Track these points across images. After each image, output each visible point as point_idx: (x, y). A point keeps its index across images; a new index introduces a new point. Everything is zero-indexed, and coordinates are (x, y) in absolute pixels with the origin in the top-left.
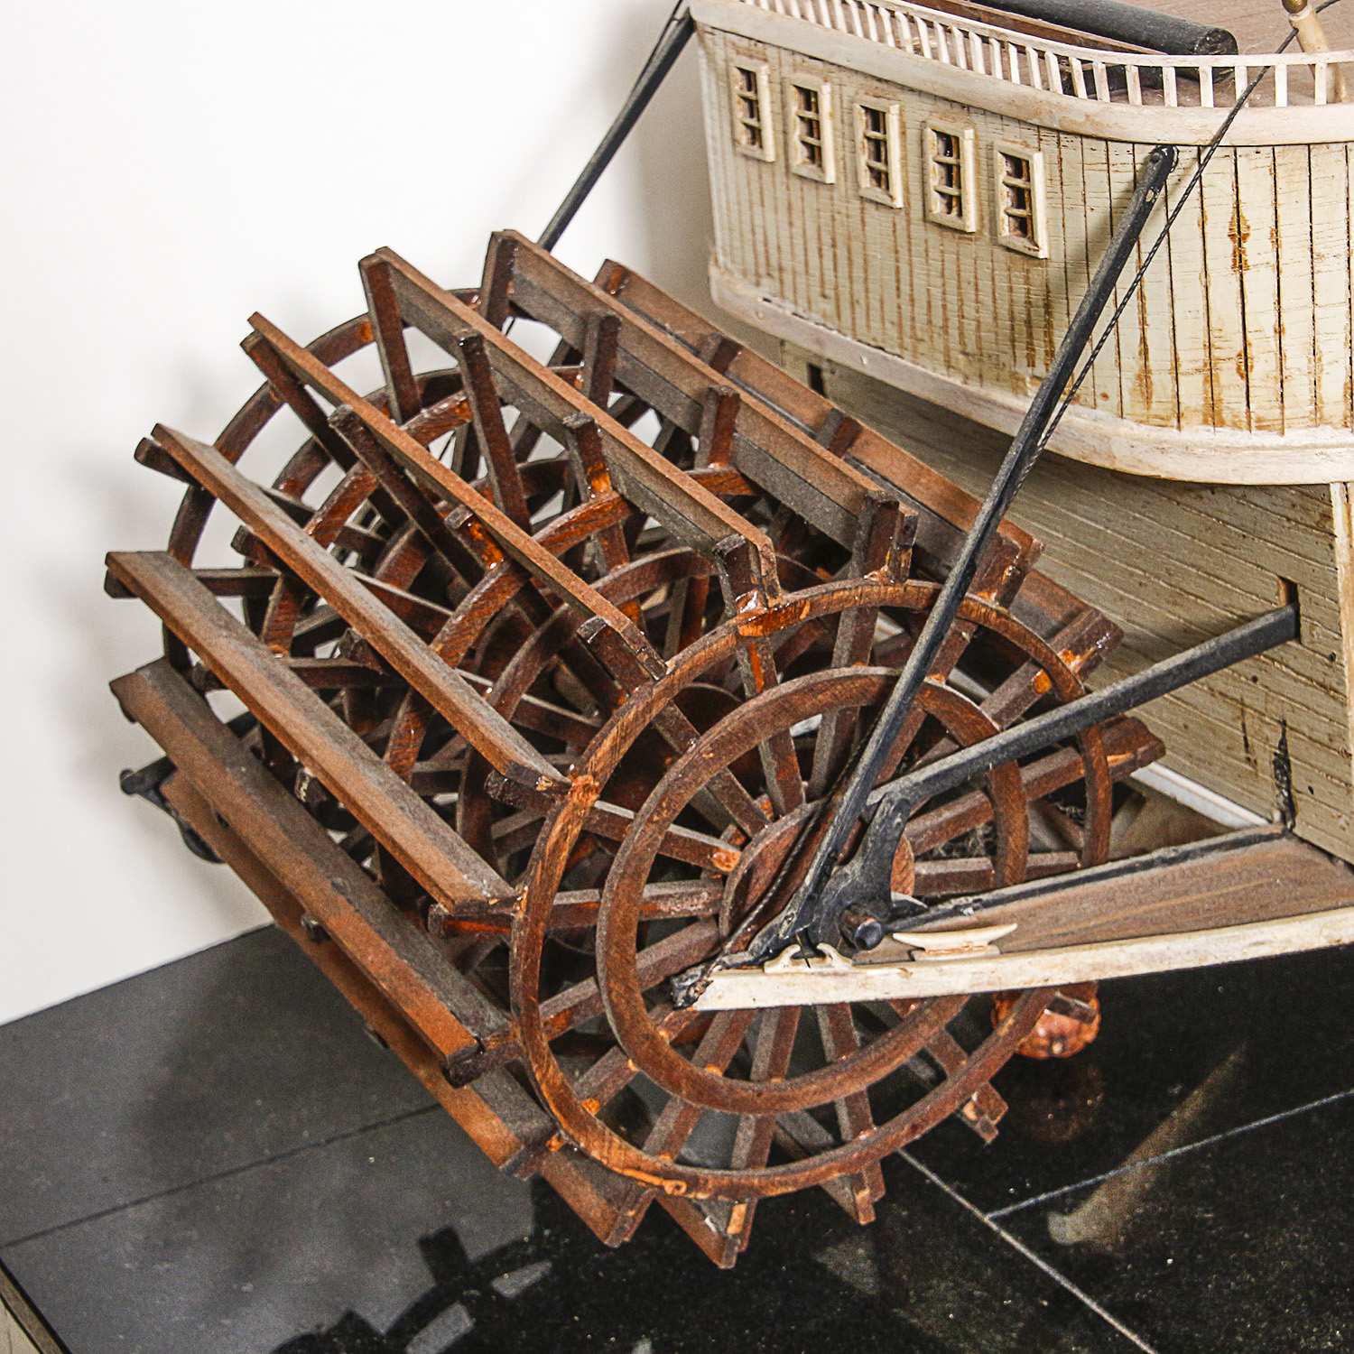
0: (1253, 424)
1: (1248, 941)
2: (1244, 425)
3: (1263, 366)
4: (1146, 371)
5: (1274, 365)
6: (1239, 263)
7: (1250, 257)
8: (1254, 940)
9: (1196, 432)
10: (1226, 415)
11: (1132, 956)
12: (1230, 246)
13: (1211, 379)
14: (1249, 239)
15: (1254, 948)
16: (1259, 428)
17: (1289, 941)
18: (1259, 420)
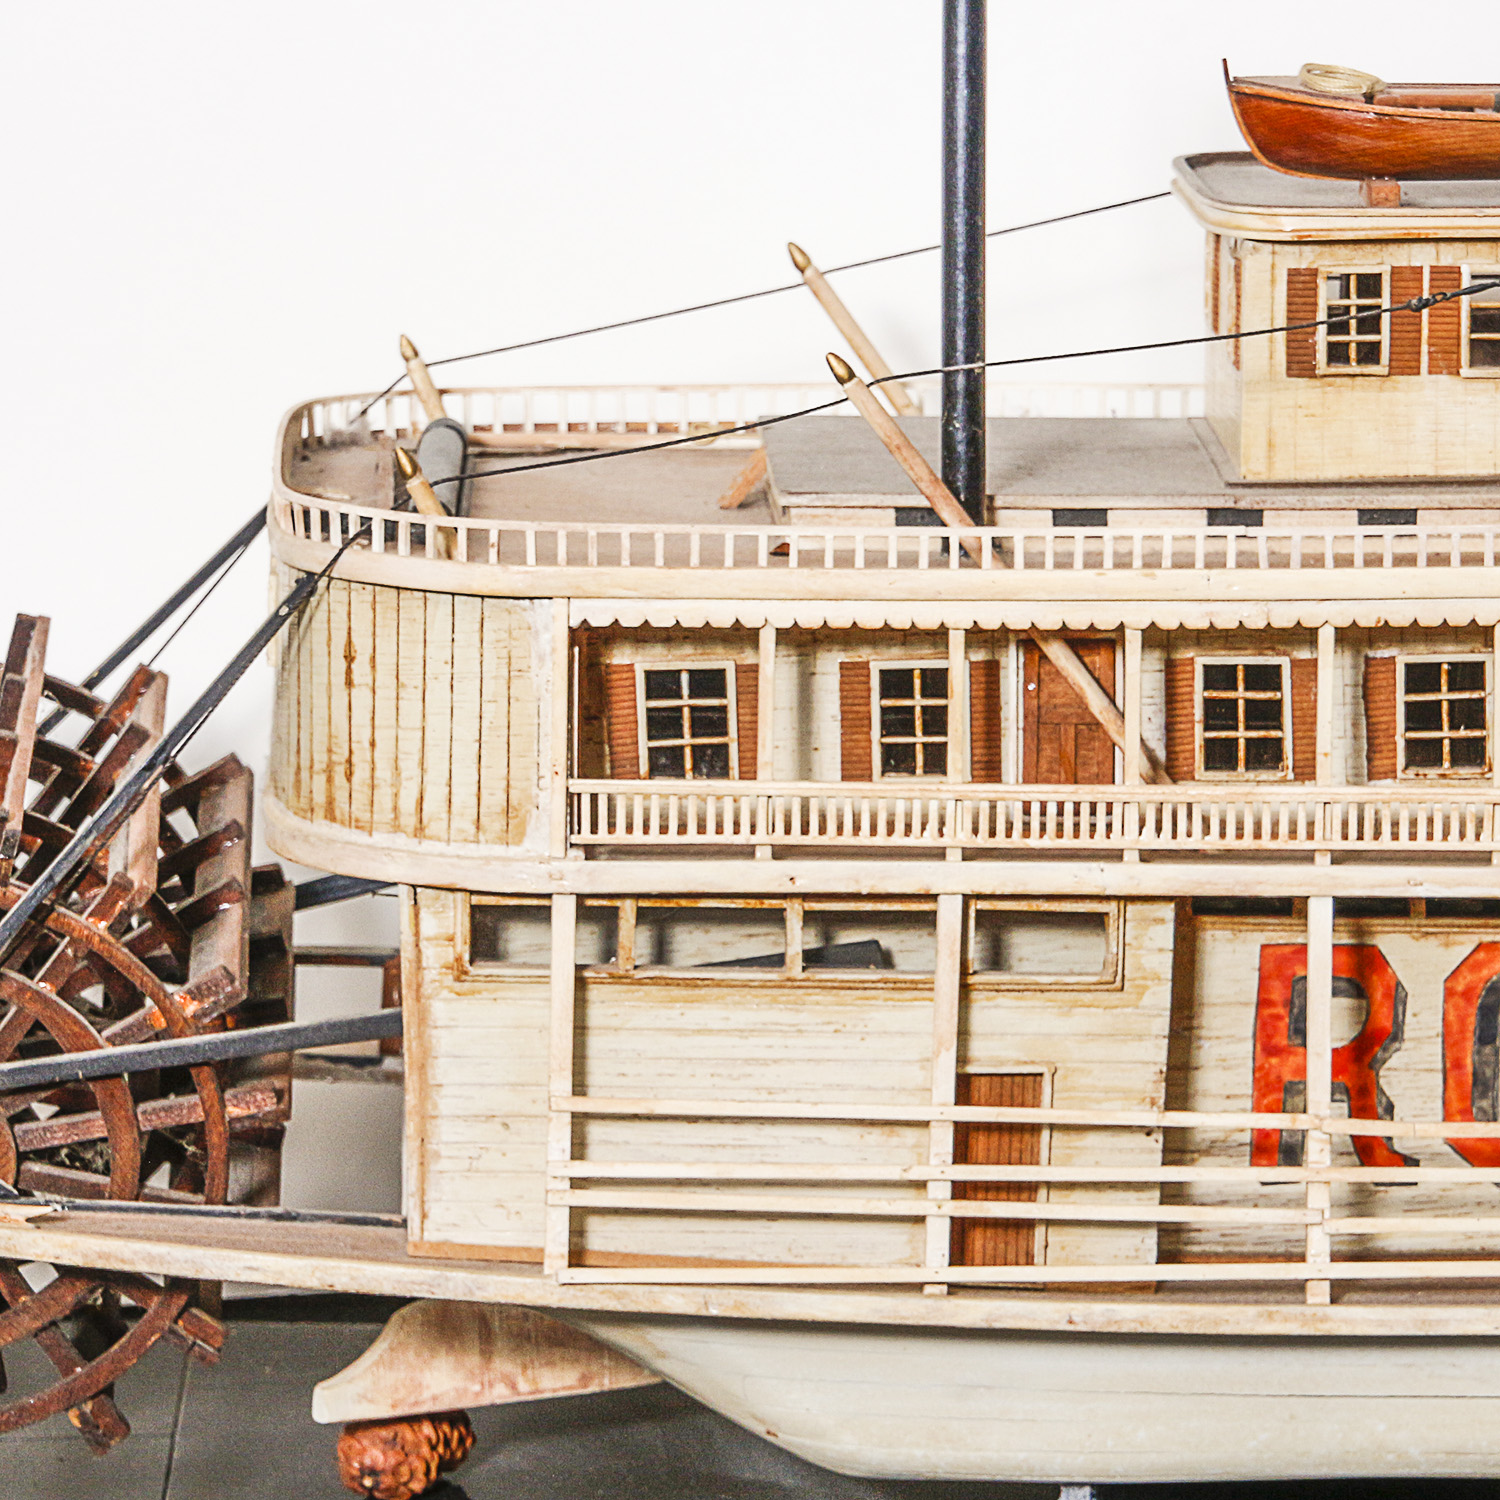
0: (353, 823)
1: (242, 1264)
2: (347, 823)
3: (361, 773)
4: (299, 768)
5: (368, 774)
6: (349, 683)
7: (356, 678)
8: (248, 1264)
9: (321, 827)
10: (338, 814)
11: (135, 1253)
12: (343, 665)
13: (330, 780)
14: (356, 661)
15: (248, 1272)
16: (357, 827)
17: (281, 1273)
18: (357, 821)
